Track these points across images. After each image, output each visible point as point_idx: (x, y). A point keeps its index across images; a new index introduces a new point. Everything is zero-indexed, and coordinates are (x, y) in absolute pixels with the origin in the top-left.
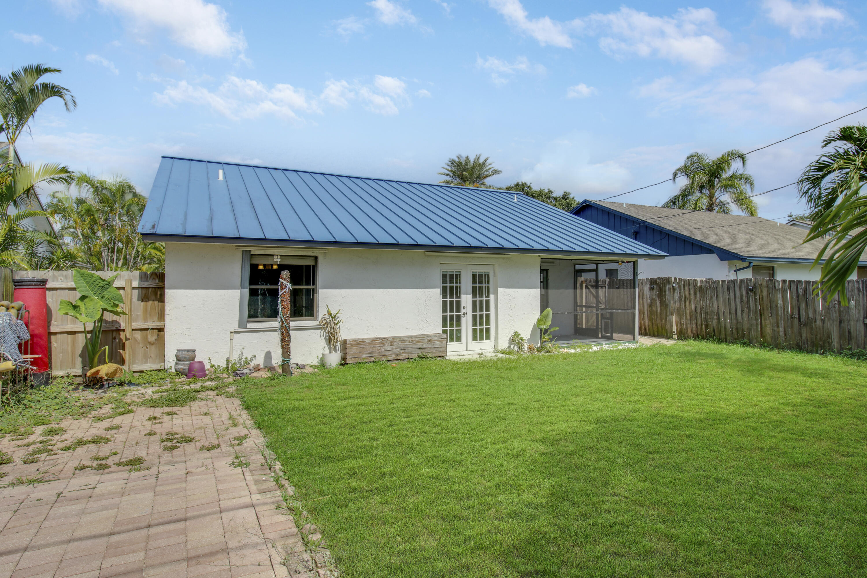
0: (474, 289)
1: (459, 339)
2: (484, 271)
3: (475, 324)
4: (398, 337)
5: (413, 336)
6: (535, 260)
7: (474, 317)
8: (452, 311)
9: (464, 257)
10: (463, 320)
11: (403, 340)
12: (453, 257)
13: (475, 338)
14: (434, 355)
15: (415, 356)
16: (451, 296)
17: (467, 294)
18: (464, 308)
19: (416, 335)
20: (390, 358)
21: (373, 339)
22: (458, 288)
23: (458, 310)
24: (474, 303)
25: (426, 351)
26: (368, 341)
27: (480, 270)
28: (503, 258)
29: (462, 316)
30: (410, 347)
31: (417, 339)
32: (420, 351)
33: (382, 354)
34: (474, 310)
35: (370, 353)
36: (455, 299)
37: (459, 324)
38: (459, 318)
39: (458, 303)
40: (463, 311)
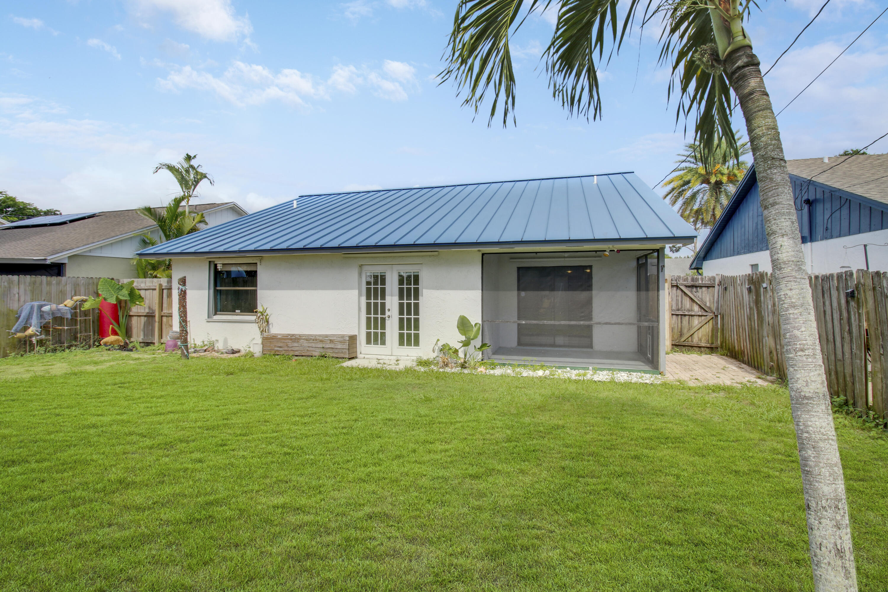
0: (401, 291)
1: (383, 343)
2: (412, 271)
3: (401, 327)
4: (304, 335)
5: (317, 335)
6: (476, 254)
7: (401, 320)
8: (376, 313)
9: (384, 257)
10: (388, 323)
11: (309, 339)
12: (372, 257)
13: (401, 343)
14: (335, 355)
15: (317, 354)
16: (376, 298)
17: (392, 296)
18: (389, 310)
19: (320, 335)
20: (297, 353)
21: (283, 334)
22: (383, 291)
23: (383, 312)
24: (401, 305)
25: (329, 351)
26: (279, 337)
27: (407, 270)
28: (430, 256)
29: (387, 318)
30: (314, 345)
31: (321, 338)
32: (322, 350)
33: (290, 349)
34: (401, 312)
35: (280, 347)
36: (379, 301)
37: (383, 327)
38: (383, 320)
39: (383, 305)
40: (387, 313)
